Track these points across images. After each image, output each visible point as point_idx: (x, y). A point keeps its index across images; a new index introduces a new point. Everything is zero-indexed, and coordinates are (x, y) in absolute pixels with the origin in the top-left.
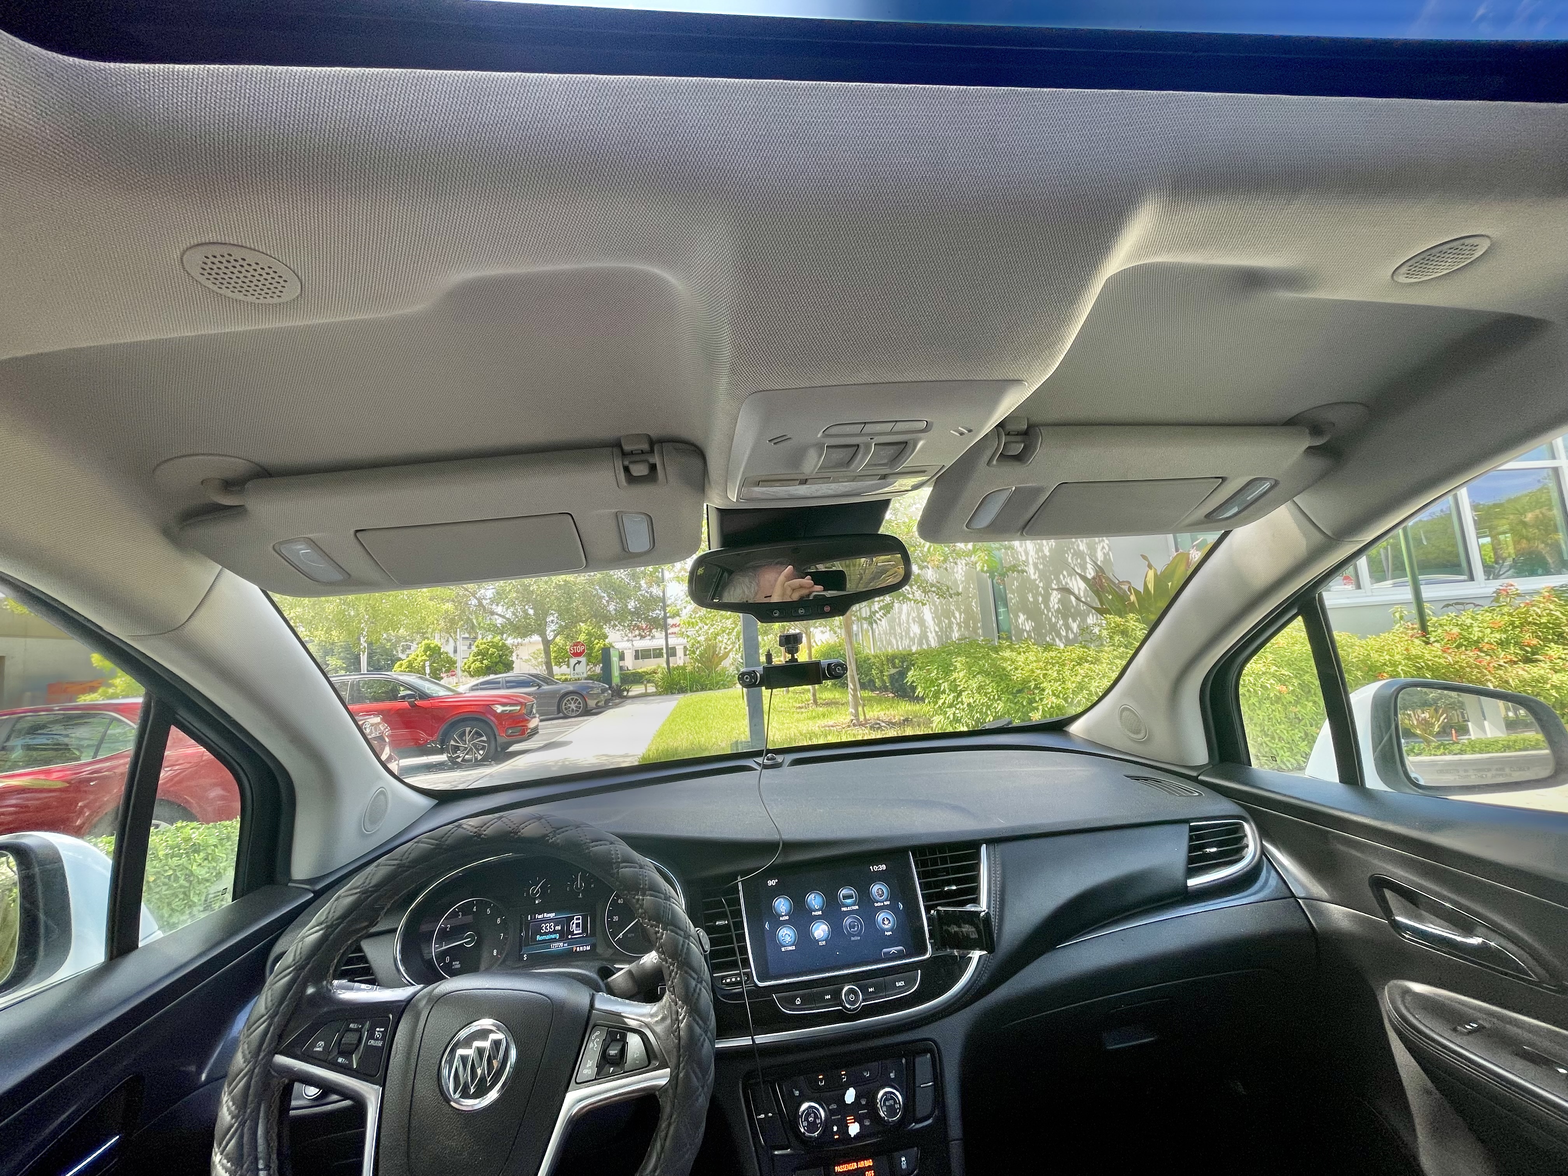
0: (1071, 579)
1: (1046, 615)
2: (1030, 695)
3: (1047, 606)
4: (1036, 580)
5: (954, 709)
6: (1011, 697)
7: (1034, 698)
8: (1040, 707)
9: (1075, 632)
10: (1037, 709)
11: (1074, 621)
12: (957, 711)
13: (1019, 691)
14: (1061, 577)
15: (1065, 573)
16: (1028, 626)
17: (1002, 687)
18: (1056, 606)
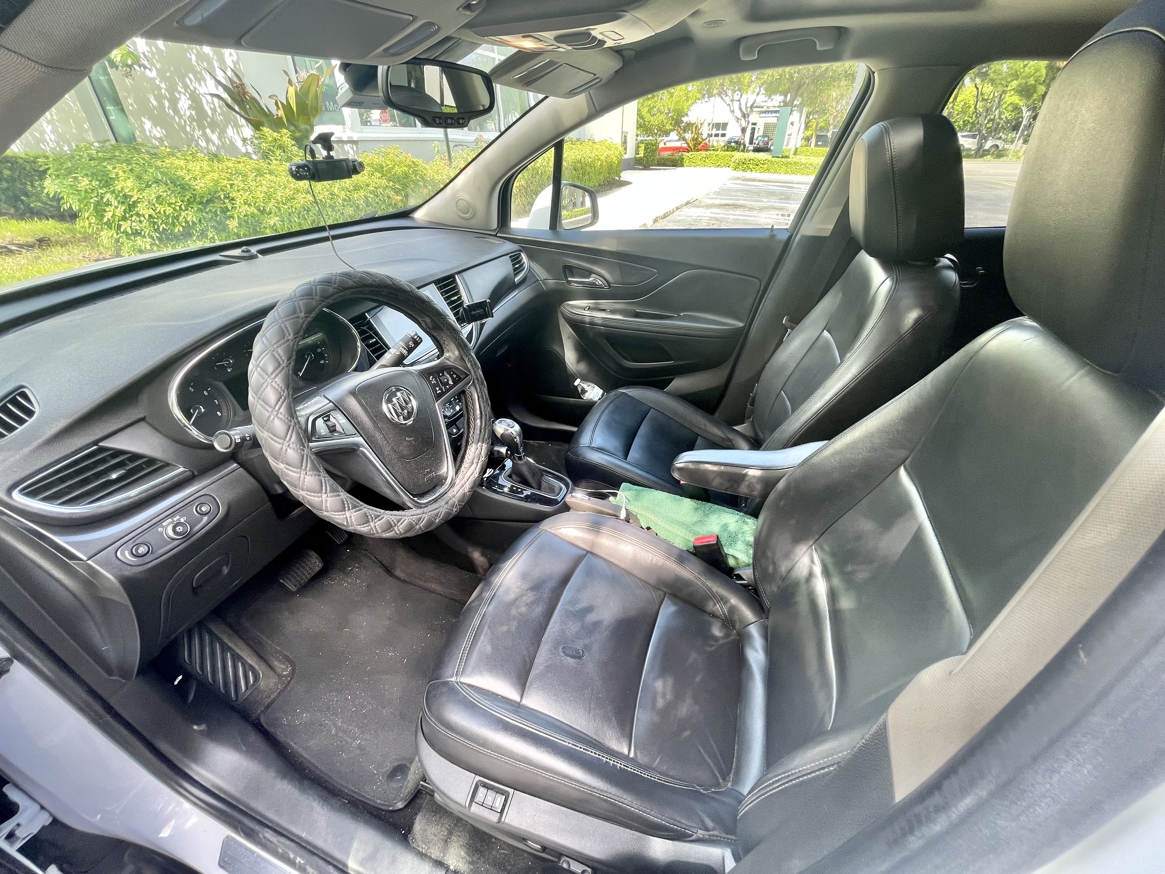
0: (200, 85)
1: (177, 124)
2: (221, 204)
3: (176, 111)
4: (155, 79)
5: (129, 222)
6: (200, 207)
7: (227, 207)
8: (235, 216)
9: (217, 144)
10: (233, 218)
11: (213, 132)
12: (134, 224)
13: (208, 202)
14: (187, 80)
15: (191, 76)
16: (158, 132)
17: (187, 197)
18: (188, 113)
